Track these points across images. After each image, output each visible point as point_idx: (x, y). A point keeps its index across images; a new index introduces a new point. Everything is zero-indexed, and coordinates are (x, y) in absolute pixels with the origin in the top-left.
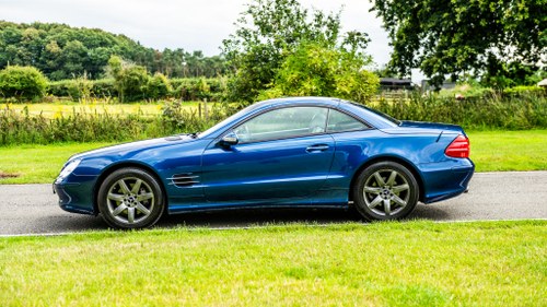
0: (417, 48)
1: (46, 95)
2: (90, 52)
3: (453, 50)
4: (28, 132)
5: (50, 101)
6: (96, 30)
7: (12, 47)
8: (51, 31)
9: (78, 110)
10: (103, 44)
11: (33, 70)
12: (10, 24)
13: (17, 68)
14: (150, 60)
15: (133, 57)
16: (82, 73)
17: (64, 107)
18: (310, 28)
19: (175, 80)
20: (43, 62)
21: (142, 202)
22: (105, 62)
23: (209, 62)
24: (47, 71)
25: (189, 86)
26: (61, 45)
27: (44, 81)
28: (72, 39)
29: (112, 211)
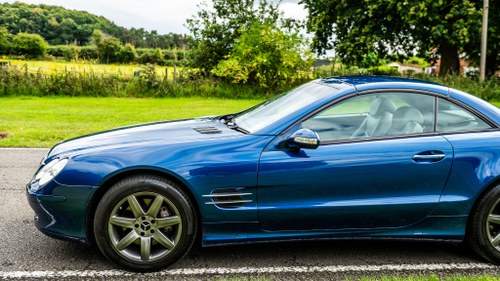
0: (331, 34)
1: (46, 55)
2: (79, 27)
3: (364, 37)
4: (27, 86)
5: (50, 60)
6: (84, 12)
7: (24, 20)
8: (52, 10)
9: (69, 70)
10: (89, 22)
11: (38, 36)
12: (23, 4)
13: (26, 35)
14: (121, 34)
15: (110, 32)
16: (73, 40)
17: (60, 64)
18: (255, 14)
19: (139, 49)
20: (46, 32)
21: (161, 230)
22: (90, 34)
23: (162, 38)
24: (48, 39)
25: (150, 54)
26: (59, 20)
27: (45, 45)
28: (66, 17)
29: (115, 242)
